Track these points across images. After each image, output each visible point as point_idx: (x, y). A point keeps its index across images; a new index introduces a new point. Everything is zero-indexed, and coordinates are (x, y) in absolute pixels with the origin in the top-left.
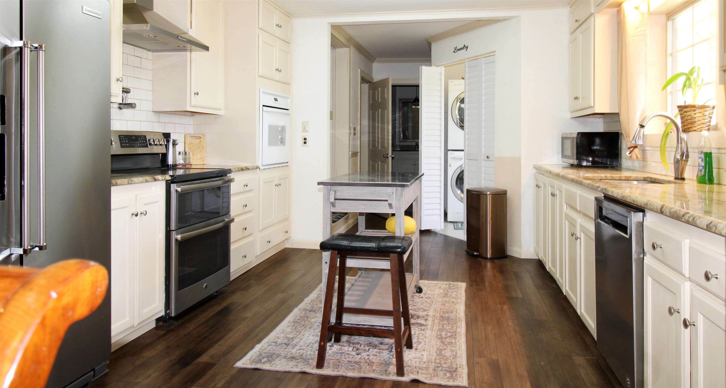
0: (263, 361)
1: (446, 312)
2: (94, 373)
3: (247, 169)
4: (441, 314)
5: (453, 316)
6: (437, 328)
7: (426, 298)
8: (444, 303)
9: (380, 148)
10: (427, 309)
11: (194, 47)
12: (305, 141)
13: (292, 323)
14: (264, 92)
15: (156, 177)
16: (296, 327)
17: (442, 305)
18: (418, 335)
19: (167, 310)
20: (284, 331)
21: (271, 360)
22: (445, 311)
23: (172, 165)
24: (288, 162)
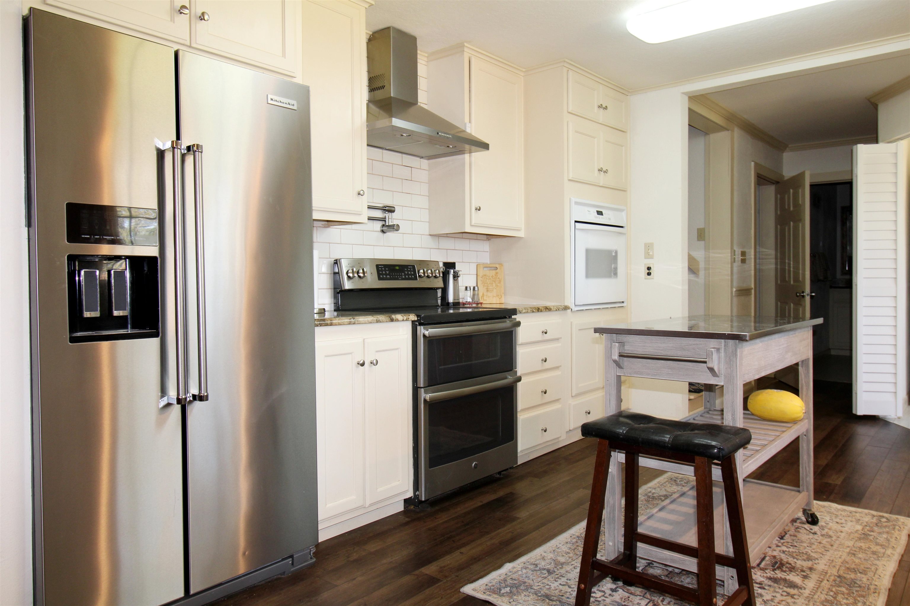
0: (503, 591)
1: (854, 569)
2: (293, 560)
3: (548, 309)
4: (841, 572)
5: (865, 580)
6: (823, 597)
7: (822, 535)
8: (855, 551)
9: (792, 283)
10: (816, 557)
11: (473, 148)
12: (648, 271)
13: (574, 538)
14: (577, 203)
15: (393, 316)
16: (578, 546)
17: (849, 553)
18: (778, 603)
19: (416, 492)
20: (557, 550)
21: (515, 592)
22: (853, 566)
23: (453, 303)
24: (623, 302)
